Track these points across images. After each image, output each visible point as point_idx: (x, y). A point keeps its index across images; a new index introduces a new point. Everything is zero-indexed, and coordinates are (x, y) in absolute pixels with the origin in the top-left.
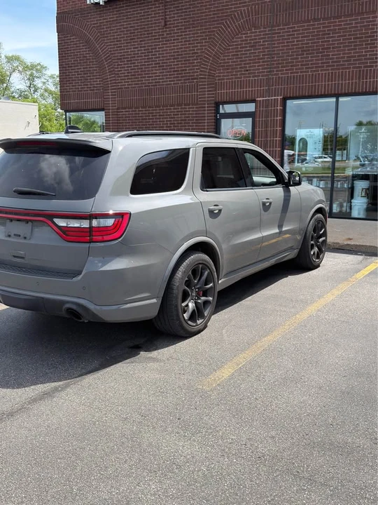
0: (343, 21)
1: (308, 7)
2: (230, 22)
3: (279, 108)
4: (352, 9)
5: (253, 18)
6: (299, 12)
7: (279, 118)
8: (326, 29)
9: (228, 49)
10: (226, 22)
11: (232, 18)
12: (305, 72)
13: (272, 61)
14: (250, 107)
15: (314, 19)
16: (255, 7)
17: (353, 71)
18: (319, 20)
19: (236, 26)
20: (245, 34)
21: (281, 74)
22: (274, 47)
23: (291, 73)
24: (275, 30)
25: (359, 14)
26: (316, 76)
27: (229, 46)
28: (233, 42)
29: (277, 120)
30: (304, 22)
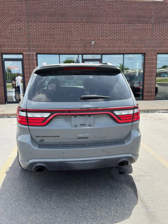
0: (59, 24)
1: (44, 16)
2: (6, 17)
3: (35, 57)
4: (63, 20)
5: (18, 17)
6: (40, 18)
7: (35, 62)
8: (53, 27)
9: (6, 30)
10: (4, 17)
11: (7, 15)
12: (45, 43)
13: (29, 37)
14: (21, 56)
15: (47, 22)
16: (19, 13)
17: (65, 45)
18: (49, 22)
19: (9, 19)
20: (14, 24)
21: (34, 43)
22: (30, 31)
23: (39, 43)
24: (30, 24)
25: (65, 22)
26: (50, 45)
27: (7, 28)
28: (9, 26)
29: (34, 63)
30: (43, 22)
